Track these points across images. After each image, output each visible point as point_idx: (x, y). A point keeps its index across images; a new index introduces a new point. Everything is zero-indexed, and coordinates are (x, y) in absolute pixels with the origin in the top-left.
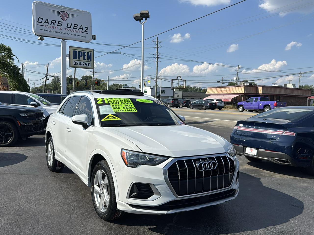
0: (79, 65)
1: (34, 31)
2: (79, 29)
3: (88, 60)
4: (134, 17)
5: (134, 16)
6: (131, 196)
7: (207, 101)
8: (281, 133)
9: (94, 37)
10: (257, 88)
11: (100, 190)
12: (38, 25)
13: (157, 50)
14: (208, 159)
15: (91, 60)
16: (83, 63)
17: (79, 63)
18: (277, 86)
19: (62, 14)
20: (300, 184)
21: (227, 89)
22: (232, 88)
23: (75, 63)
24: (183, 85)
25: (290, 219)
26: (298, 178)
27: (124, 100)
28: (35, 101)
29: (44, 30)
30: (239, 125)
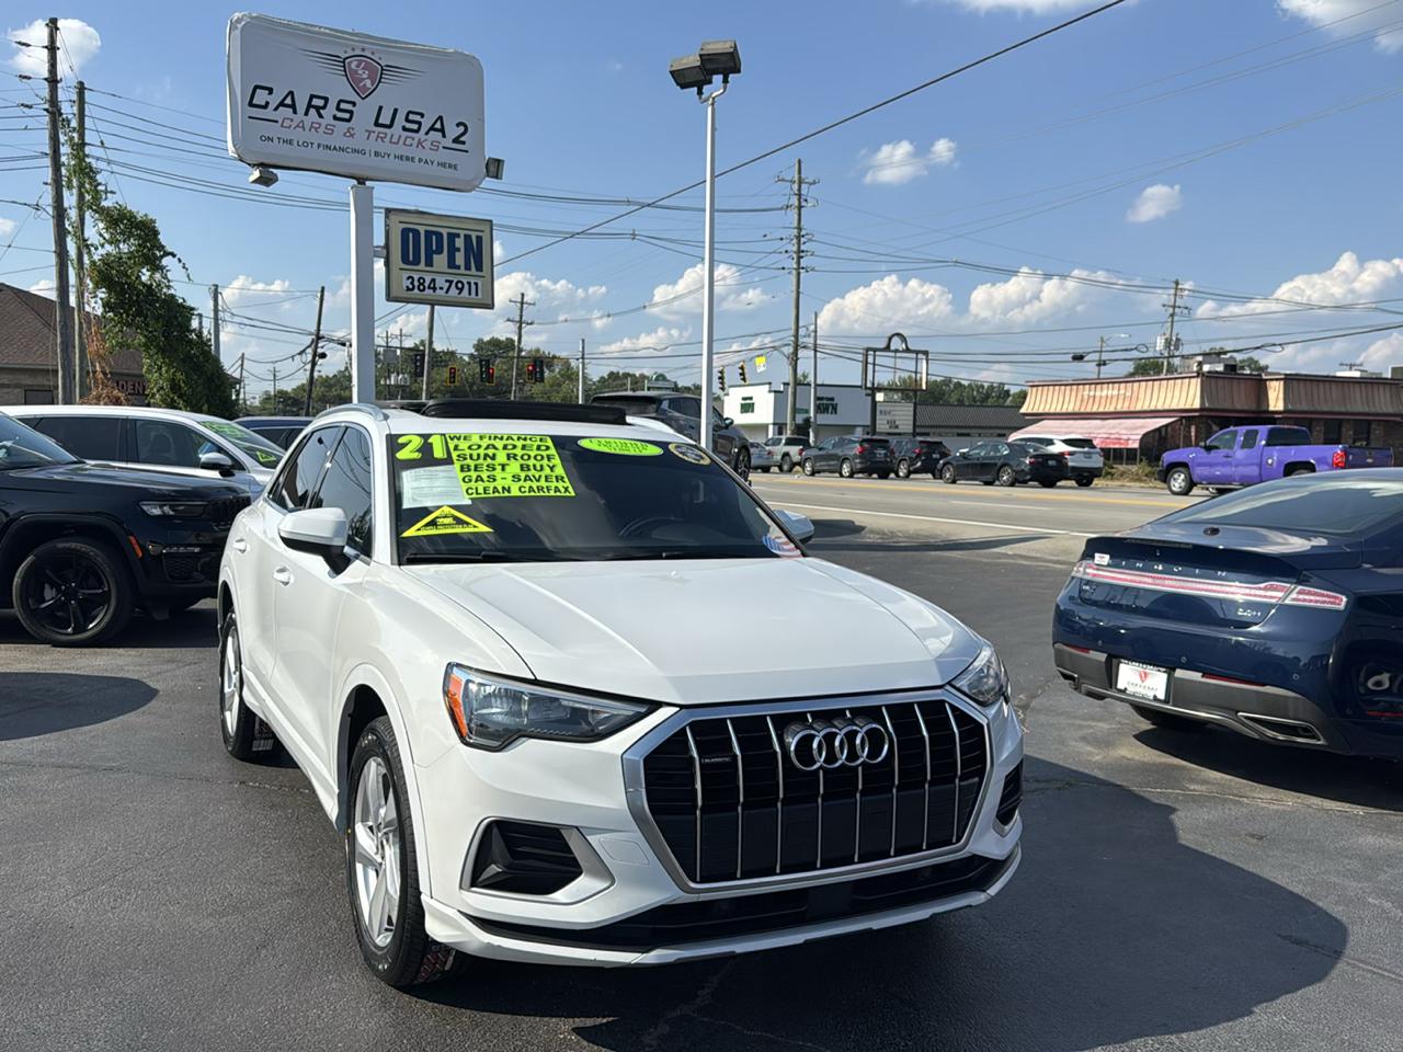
0: (428, 292)
1: (234, 146)
2: (427, 133)
3: (468, 267)
4: (672, 72)
5: (673, 69)
6: (480, 880)
7: (1020, 449)
8: (1280, 594)
9: (495, 168)
10: (1259, 383)
11: (375, 850)
12: (250, 117)
13: (796, 216)
14: (849, 715)
15: (482, 271)
16: (447, 281)
17: (426, 285)
19: (353, 66)
20: (1361, 840)
21: (1122, 392)
22: (1143, 383)
23: (412, 283)
24: (916, 373)
25: (1256, 1004)
26: (1360, 810)
27: (519, 444)
29: (276, 140)
30: (1093, 557)
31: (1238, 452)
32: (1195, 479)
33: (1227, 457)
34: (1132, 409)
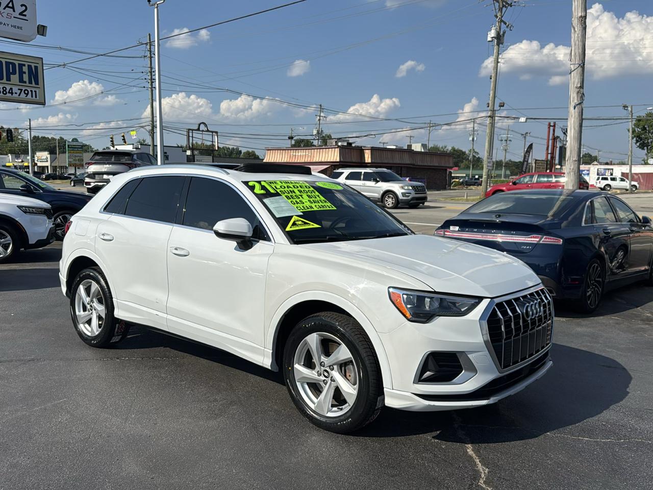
0: (8, 95)
2: (4, 9)
3: (30, 82)
6: (423, 378)
8: (538, 240)
9: (42, 30)
10: (360, 150)
11: (317, 374)
13: (149, 62)
14: (529, 297)
15: (38, 84)
16: (19, 89)
17: (7, 91)
18: (394, 147)
21: (307, 154)
22: (316, 150)
24: (212, 142)
27: (298, 185)
30: (449, 228)
34: (311, 161)
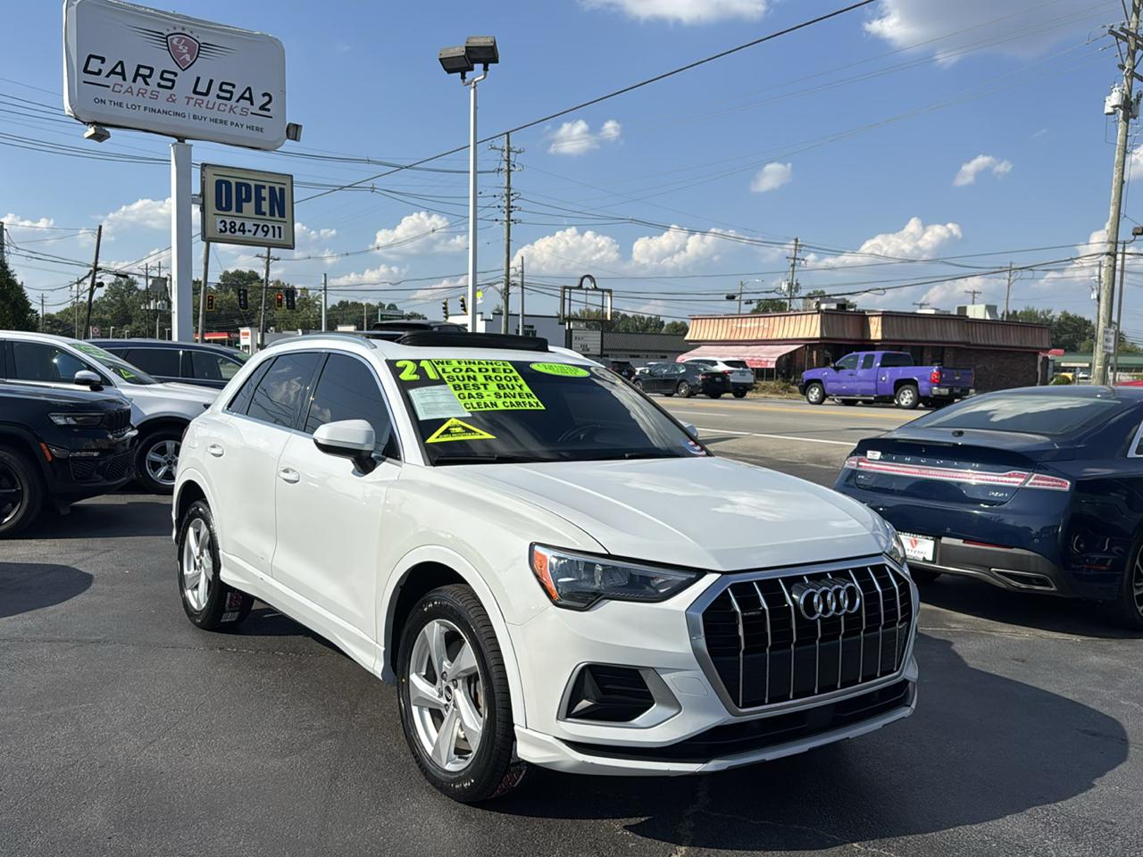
0: (238, 233)
1: (71, 106)
2: (238, 101)
3: (272, 214)
4: (440, 60)
5: (442, 57)
6: (574, 711)
8: (1021, 480)
9: (293, 132)
10: (862, 318)
11: (437, 694)
12: (85, 82)
13: (506, 178)
14: (830, 577)
15: (284, 217)
16: (254, 225)
17: (237, 228)
18: (932, 312)
19: (175, 42)
20: (1091, 659)
22: (778, 318)
23: (224, 226)
24: (602, 307)
26: (1075, 638)
27: (490, 367)
28: (90, 368)
29: (107, 102)
30: (865, 454)
31: (860, 373)
32: (827, 392)
33: (852, 375)
34: (769, 338)
